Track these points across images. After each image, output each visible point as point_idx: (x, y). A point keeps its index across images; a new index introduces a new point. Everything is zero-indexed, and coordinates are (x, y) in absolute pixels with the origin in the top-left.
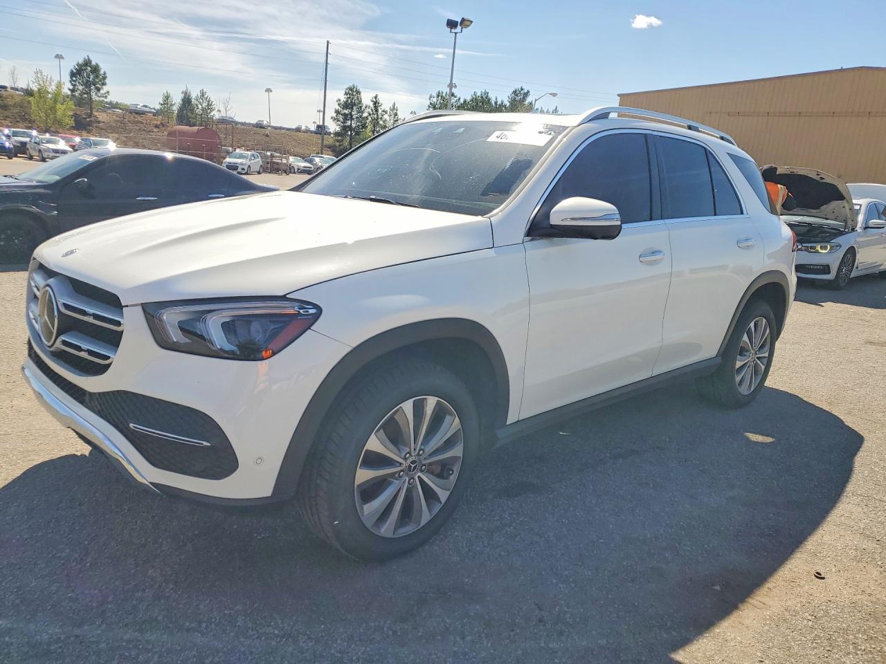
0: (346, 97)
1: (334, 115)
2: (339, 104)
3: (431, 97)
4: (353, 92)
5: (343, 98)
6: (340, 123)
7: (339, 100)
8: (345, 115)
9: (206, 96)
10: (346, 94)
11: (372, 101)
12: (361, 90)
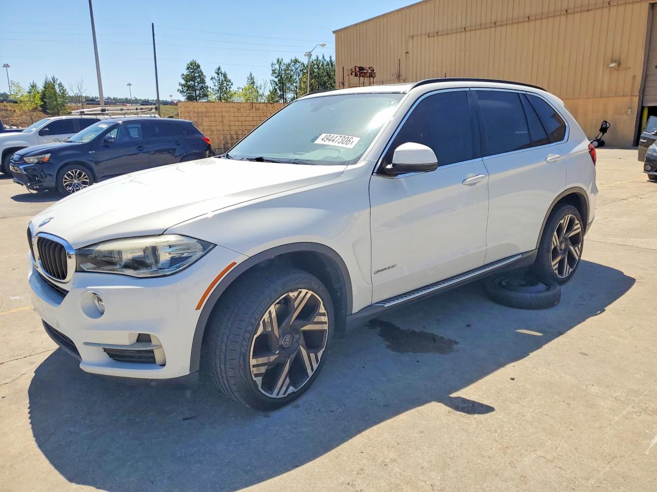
0: (188, 71)
1: (180, 88)
2: (184, 78)
3: (272, 65)
4: (194, 68)
5: (186, 72)
6: (185, 94)
7: (183, 75)
8: (189, 87)
9: (58, 82)
10: (188, 68)
11: (216, 73)
12: (200, 64)
